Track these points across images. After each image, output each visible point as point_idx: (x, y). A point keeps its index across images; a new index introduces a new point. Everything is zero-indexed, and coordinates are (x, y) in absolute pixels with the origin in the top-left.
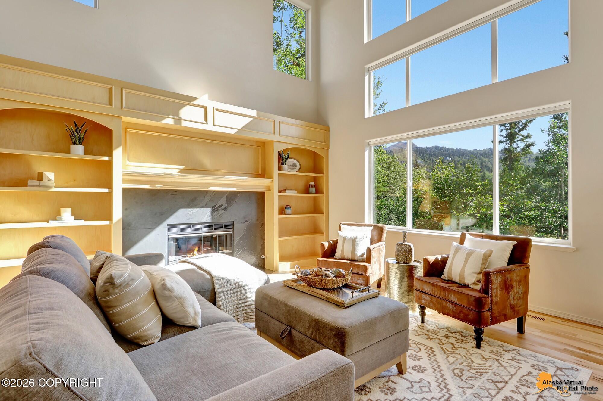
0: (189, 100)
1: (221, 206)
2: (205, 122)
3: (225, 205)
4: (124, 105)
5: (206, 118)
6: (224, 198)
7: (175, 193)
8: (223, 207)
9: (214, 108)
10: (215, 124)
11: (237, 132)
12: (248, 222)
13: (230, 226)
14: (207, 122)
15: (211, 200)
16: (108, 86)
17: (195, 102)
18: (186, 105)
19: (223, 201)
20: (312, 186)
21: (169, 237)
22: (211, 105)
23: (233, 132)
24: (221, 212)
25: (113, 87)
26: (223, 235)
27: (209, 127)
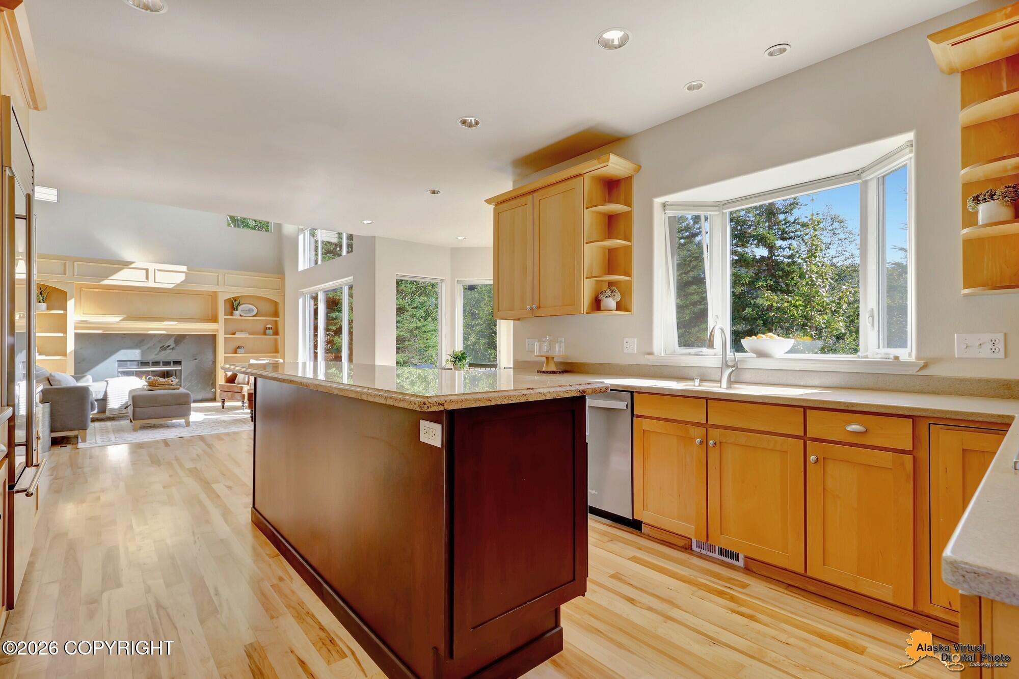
0: (127, 264)
1: (168, 346)
2: (147, 281)
3: (173, 345)
4: (75, 274)
5: (147, 278)
6: (173, 339)
7: (124, 336)
8: (171, 347)
9: (155, 270)
10: (156, 281)
11: (174, 287)
12: (197, 360)
13: (177, 363)
14: (148, 280)
15: (160, 342)
16: (62, 261)
17: (132, 266)
18: (122, 269)
19: (171, 342)
20: (269, 328)
21: (119, 370)
22: (152, 267)
23: (171, 286)
24: (168, 351)
25: (67, 262)
26: (172, 370)
27: (151, 284)
